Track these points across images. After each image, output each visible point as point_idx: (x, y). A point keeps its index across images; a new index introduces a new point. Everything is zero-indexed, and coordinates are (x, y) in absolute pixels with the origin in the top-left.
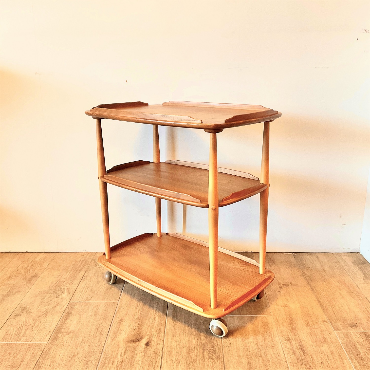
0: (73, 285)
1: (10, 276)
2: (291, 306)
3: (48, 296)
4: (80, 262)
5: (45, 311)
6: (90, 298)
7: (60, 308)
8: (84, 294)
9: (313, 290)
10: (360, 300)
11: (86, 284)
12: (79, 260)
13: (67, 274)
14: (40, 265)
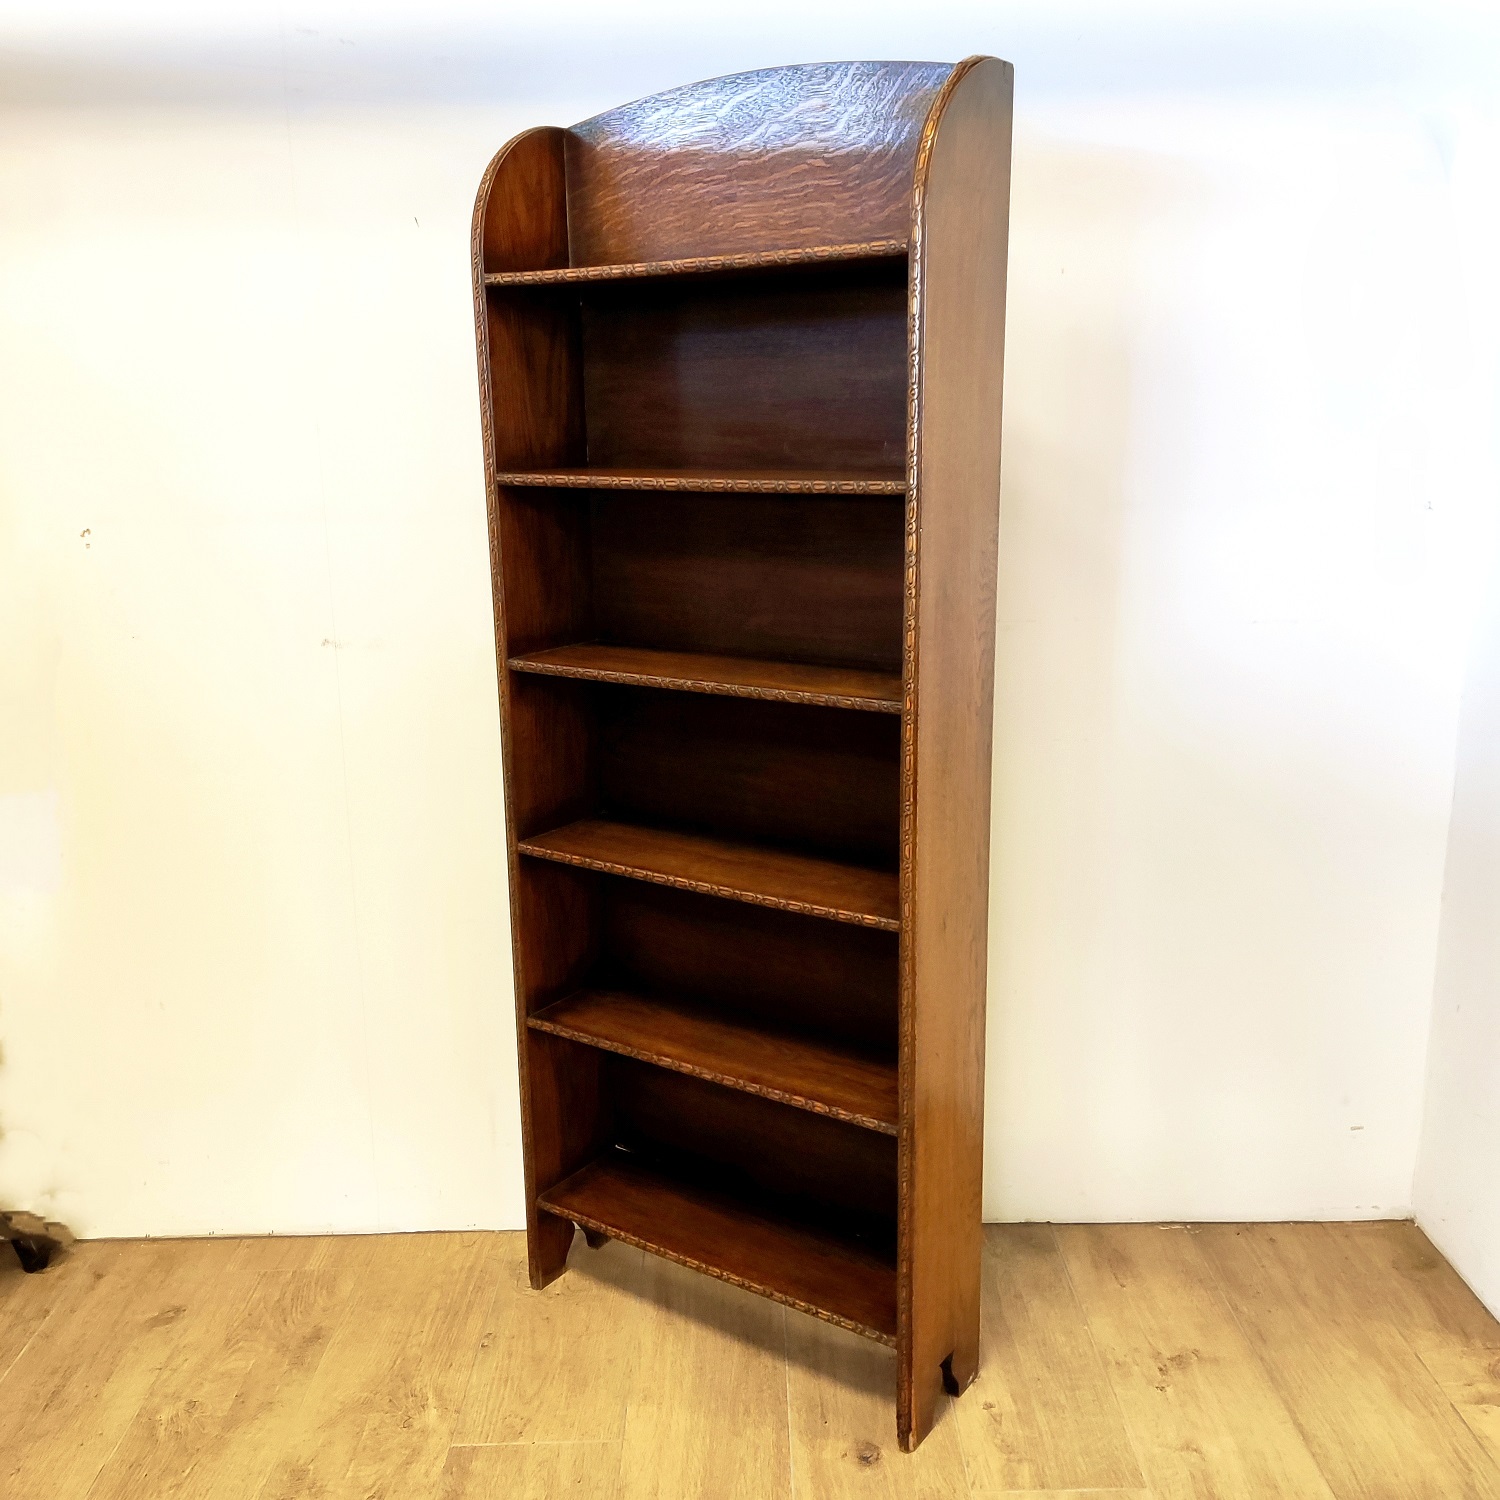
0: (451, 1371)
1: (228, 1340)
2: (1205, 1447)
3: (374, 1419)
4: (464, 1275)
5: (373, 1485)
6: (519, 1429)
7: (423, 1471)
8: (496, 1412)
9: (1273, 1379)
10: (1432, 1414)
11: (497, 1368)
12: (456, 1266)
13: (426, 1329)
14: (324, 1292)
